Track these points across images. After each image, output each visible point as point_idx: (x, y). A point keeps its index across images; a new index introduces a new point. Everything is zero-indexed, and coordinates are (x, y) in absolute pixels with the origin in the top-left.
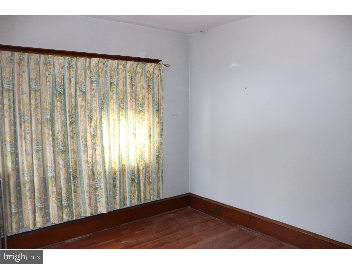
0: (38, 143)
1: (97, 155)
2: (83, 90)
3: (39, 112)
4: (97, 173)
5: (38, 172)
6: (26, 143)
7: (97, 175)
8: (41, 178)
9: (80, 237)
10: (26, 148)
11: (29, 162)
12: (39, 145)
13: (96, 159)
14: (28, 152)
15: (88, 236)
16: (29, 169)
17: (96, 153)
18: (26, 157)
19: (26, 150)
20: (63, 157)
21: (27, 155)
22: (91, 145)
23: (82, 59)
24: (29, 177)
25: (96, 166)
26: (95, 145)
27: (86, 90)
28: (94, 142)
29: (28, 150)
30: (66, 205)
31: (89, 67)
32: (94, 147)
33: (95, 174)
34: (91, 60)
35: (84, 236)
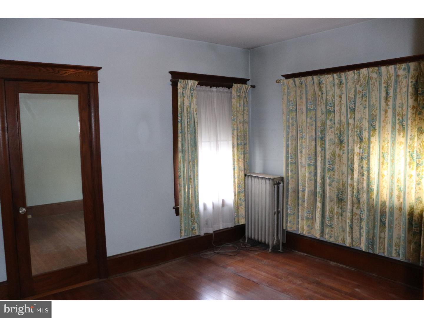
0: (310, 158)
1: (364, 181)
2: (351, 106)
3: (313, 129)
4: (363, 202)
5: (308, 185)
6: (301, 156)
7: (363, 204)
8: (310, 190)
9: (344, 266)
10: (301, 161)
11: (303, 174)
12: (311, 160)
13: (363, 186)
14: (303, 164)
15: (352, 269)
16: (302, 180)
17: (363, 179)
18: (301, 168)
19: (302, 163)
20: (329, 175)
21: (302, 167)
22: (357, 168)
23: (350, 73)
24: (301, 187)
25: (363, 194)
26: (363, 169)
27: (355, 106)
28: (362, 165)
29: (303, 163)
30: (329, 224)
31: (359, 81)
32: (362, 171)
33: (361, 202)
34: (360, 72)
35: (348, 268)
